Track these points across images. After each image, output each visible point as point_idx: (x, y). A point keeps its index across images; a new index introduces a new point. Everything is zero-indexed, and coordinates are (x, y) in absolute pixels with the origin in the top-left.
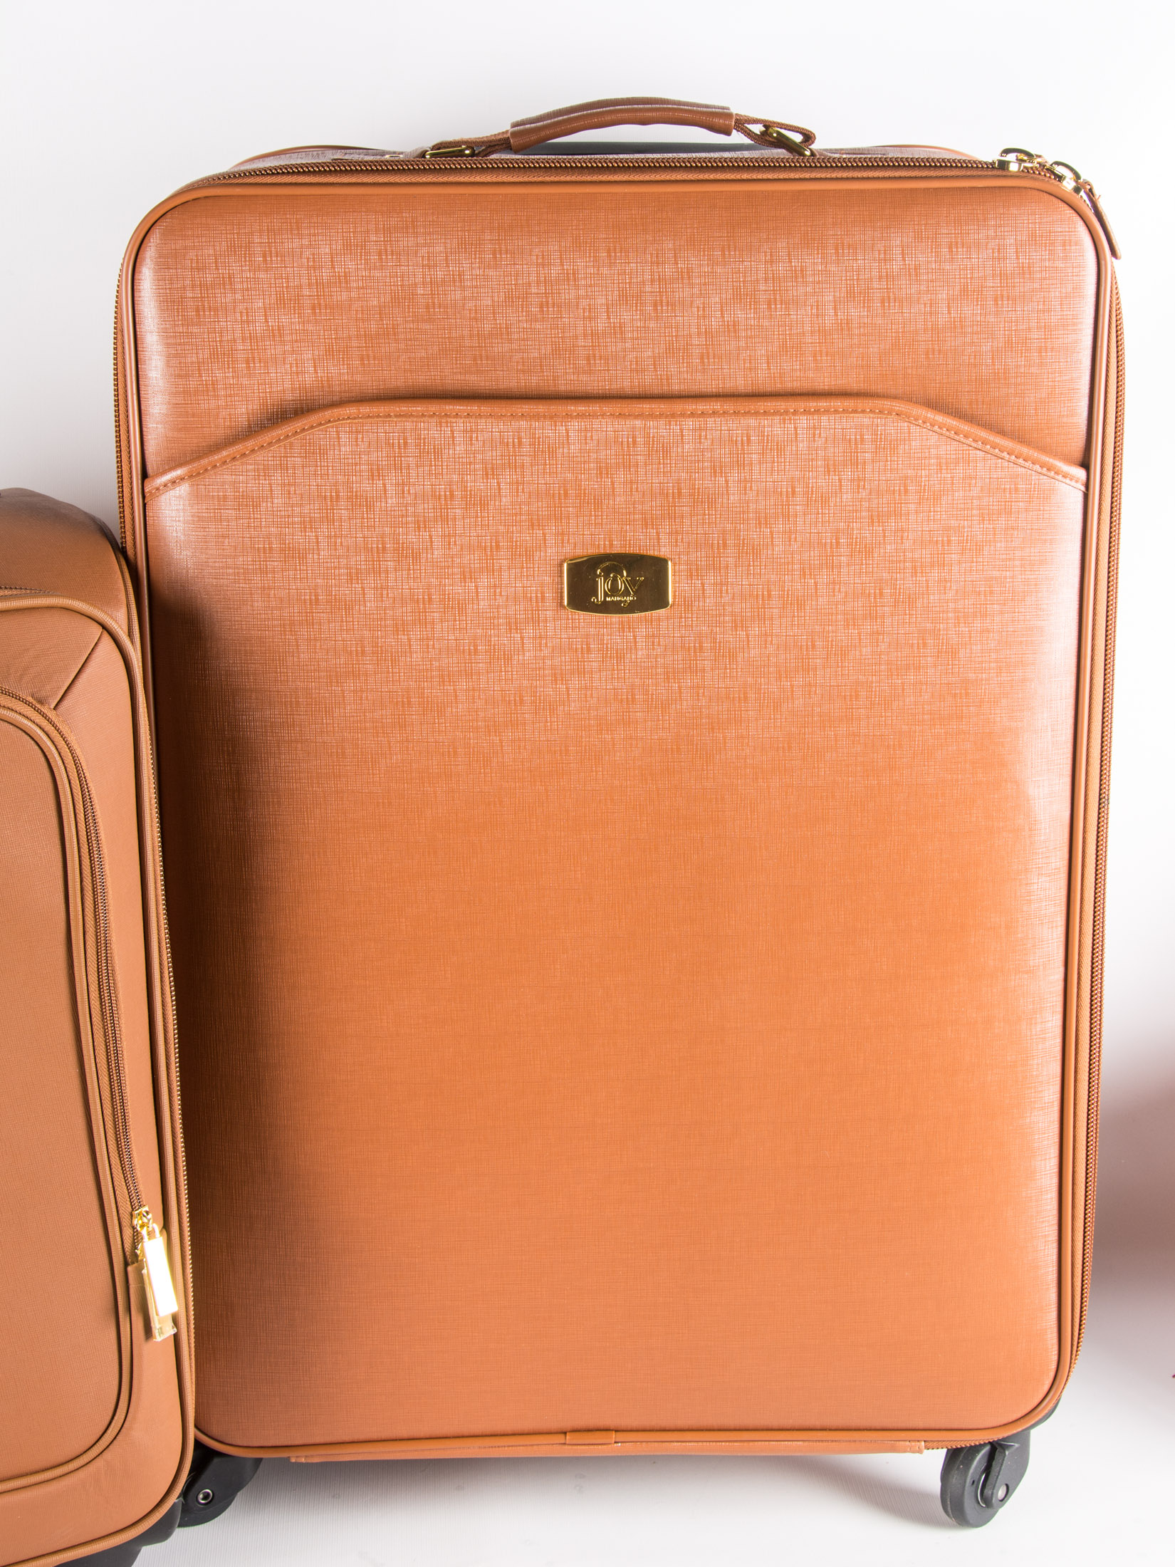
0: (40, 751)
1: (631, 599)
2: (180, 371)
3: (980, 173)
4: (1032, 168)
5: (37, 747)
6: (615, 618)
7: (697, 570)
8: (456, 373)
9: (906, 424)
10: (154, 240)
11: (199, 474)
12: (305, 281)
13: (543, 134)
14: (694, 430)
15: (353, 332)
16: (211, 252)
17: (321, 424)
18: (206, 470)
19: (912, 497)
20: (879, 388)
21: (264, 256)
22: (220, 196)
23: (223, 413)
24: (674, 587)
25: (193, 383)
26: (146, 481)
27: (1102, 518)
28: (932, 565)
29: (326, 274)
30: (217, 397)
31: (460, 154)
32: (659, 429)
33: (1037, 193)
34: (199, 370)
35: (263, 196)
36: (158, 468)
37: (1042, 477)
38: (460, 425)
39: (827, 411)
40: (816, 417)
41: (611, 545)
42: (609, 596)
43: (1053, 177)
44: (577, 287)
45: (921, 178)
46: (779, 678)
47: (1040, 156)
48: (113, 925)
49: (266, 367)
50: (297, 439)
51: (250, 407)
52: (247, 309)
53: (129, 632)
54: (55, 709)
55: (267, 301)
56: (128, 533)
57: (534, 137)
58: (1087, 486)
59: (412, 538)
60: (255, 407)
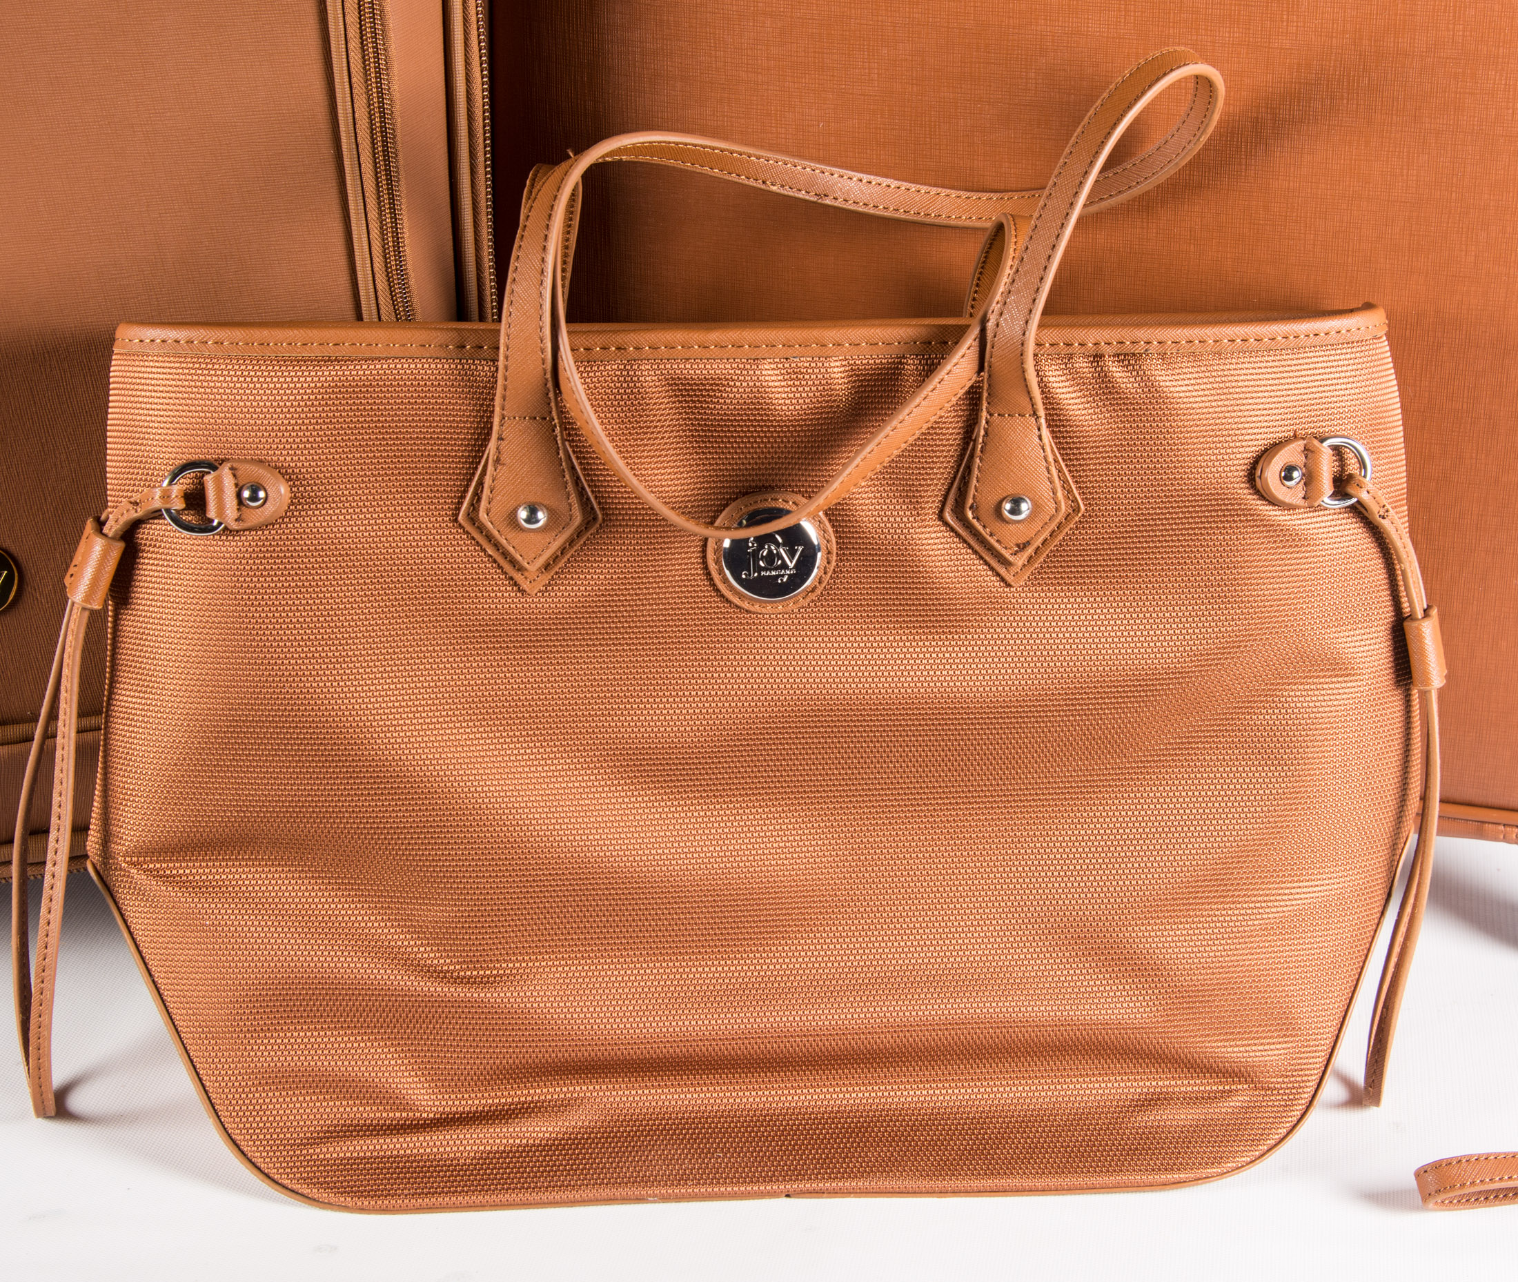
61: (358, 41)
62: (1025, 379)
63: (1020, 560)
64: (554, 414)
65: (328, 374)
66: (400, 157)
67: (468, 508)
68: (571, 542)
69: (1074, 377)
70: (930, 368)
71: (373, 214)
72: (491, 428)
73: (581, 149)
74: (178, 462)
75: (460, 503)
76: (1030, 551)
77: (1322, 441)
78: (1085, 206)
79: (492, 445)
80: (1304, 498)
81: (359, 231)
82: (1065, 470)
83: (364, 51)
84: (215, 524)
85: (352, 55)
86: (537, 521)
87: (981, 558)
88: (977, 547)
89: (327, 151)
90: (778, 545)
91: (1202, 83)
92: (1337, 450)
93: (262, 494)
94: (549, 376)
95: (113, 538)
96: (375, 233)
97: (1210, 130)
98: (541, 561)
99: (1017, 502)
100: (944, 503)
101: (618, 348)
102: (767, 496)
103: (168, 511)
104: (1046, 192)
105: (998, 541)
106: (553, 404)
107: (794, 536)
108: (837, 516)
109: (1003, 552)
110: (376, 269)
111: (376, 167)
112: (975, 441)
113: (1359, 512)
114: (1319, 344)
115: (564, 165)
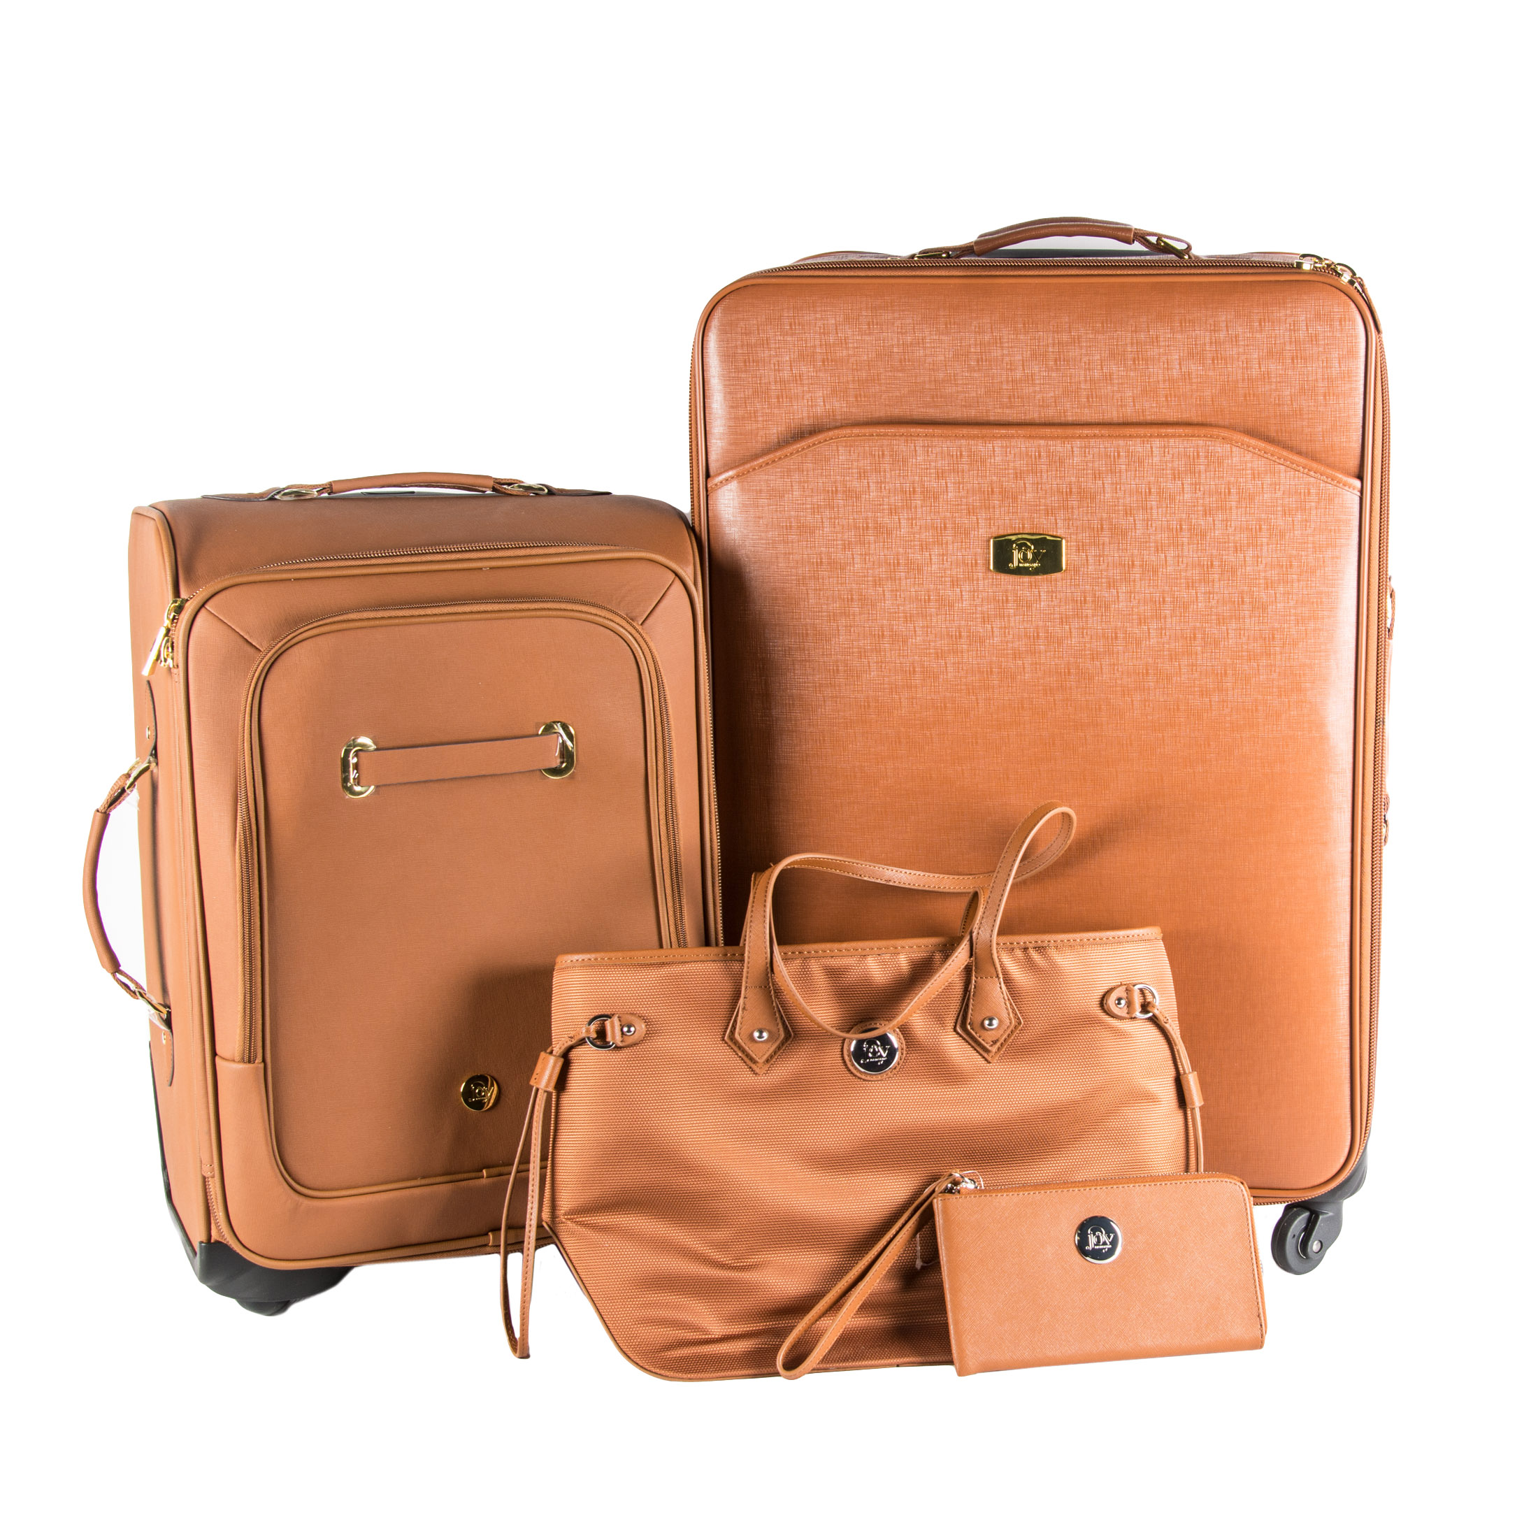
0: (630, 650)
1: (1037, 565)
2: (734, 404)
3: (1283, 271)
4: (1320, 268)
5: (628, 648)
6: (1026, 579)
7: (1083, 546)
8: (920, 407)
9: (1229, 445)
10: (718, 314)
11: (743, 474)
12: (817, 343)
13: (997, 242)
14: (1081, 447)
15: (850, 378)
16: (755, 322)
17: (826, 441)
18: (749, 472)
19: (1234, 497)
20: (1213, 420)
21: (791, 325)
22: (761, 284)
23: (761, 433)
24: (1067, 558)
25: (741, 412)
26: (709, 479)
27: (1373, 515)
28: (1248, 546)
29: (832, 339)
30: (757, 421)
31: (939, 256)
32: (1058, 447)
33: (1322, 285)
34: (745, 403)
35: (791, 284)
36: (717, 471)
37: (1328, 485)
38: (920, 442)
39: (1173, 436)
40: (1166, 439)
41: (1023, 528)
42: (1021, 563)
43: (1334, 274)
44: (1002, 348)
45: (1241, 274)
46: (1140, 623)
47: (1327, 260)
48: (676, 774)
49: (791, 402)
50: (810, 451)
51: (779, 429)
52: (778, 361)
53: (695, 581)
54: (641, 624)
55: (792, 356)
56: (696, 516)
57: (990, 245)
58: (1362, 491)
59: (886, 520)
60: (783, 429)
61: (665, 820)
62: (992, 959)
63: (994, 1049)
64: (771, 984)
65: (665, 971)
66: (683, 876)
67: (729, 1033)
68: (779, 1048)
69: (1016, 960)
70: (946, 957)
71: (670, 904)
72: (740, 994)
73: (776, 862)
74: (592, 1017)
75: (725, 1031)
76: (998, 1044)
77: (1134, 986)
78: (1014, 878)
79: (741, 1001)
80: (1128, 1013)
81: (663, 914)
82: (1013, 1004)
83: (667, 825)
84: (611, 1044)
85: (661, 827)
86: (763, 1037)
87: (975, 1050)
88: (973, 1044)
89: (648, 875)
90: (878, 1046)
91: (1066, 816)
92: (1141, 990)
93: (632, 1029)
94: (768, 965)
95: (559, 1056)
96: (671, 913)
97: (1072, 838)
98: (765, 1057)
99: (991, 1019)
100: (956, 1023)
101: (800, 953)
102: (871, 1022)
103: (589, 1038)
104: (995, 874)
105: (983, 1040)
106: (770, 980)
107: (884, 1040)
108: (905, 1030)
109: (986, 1045)
110: (671, 931)
111: (672, 881)
112: (970, 992)
113: (1154, 1020)
114: (1128, 940)
115: (770, 870)
